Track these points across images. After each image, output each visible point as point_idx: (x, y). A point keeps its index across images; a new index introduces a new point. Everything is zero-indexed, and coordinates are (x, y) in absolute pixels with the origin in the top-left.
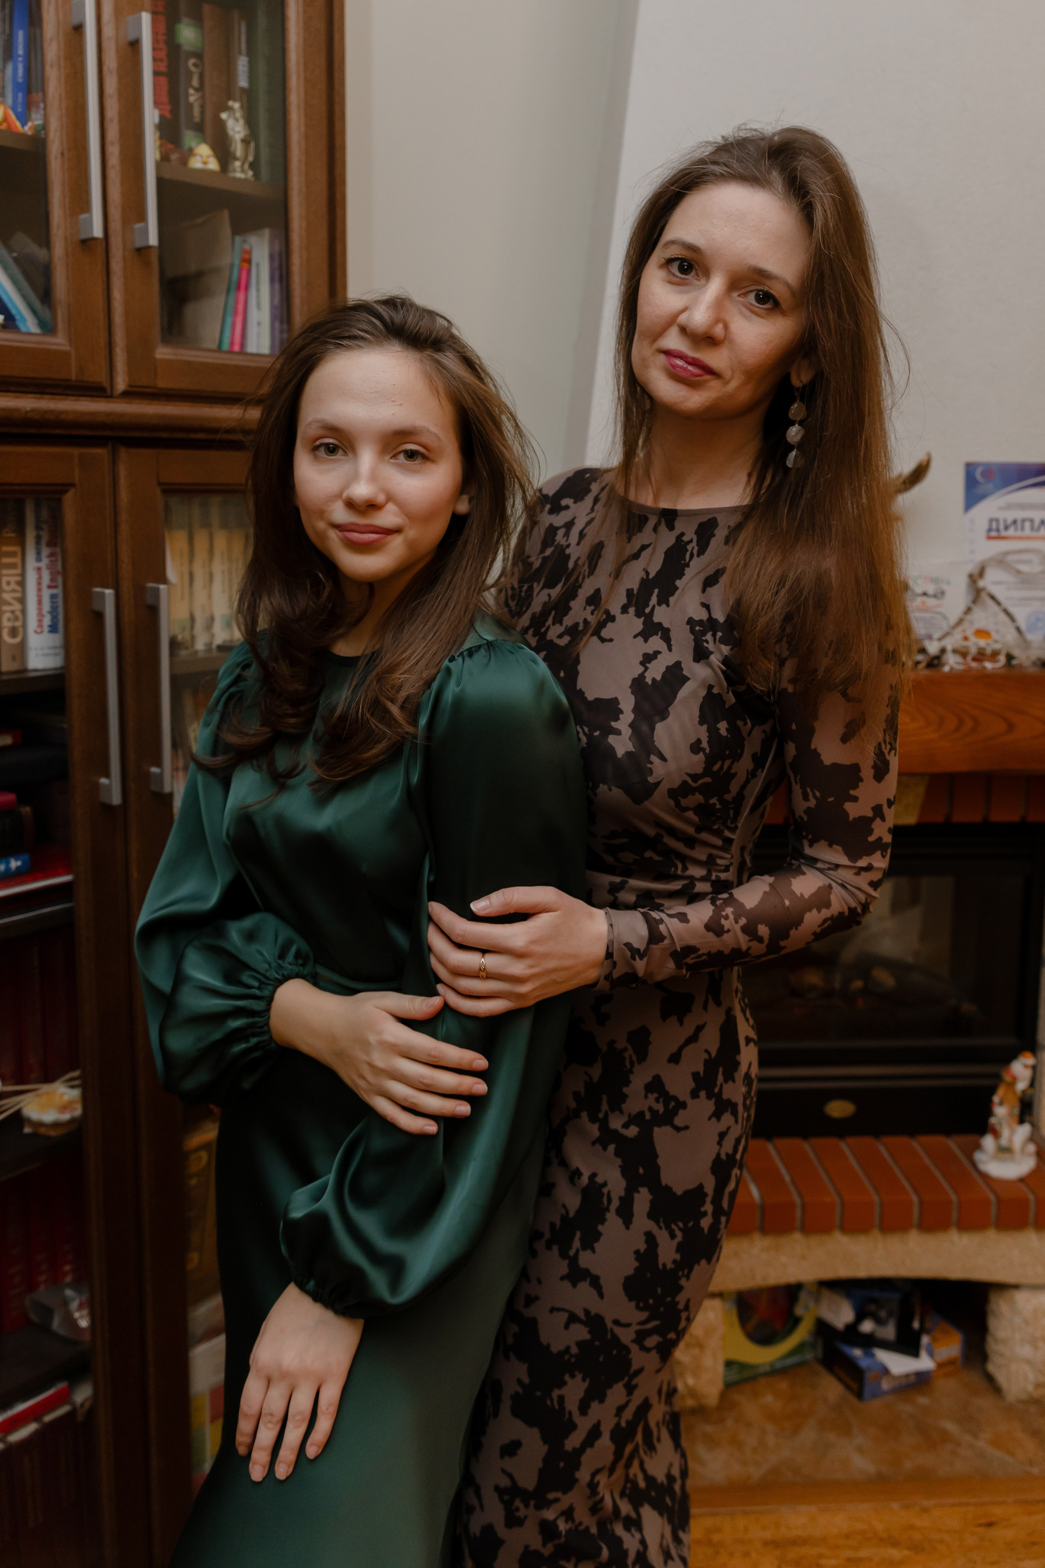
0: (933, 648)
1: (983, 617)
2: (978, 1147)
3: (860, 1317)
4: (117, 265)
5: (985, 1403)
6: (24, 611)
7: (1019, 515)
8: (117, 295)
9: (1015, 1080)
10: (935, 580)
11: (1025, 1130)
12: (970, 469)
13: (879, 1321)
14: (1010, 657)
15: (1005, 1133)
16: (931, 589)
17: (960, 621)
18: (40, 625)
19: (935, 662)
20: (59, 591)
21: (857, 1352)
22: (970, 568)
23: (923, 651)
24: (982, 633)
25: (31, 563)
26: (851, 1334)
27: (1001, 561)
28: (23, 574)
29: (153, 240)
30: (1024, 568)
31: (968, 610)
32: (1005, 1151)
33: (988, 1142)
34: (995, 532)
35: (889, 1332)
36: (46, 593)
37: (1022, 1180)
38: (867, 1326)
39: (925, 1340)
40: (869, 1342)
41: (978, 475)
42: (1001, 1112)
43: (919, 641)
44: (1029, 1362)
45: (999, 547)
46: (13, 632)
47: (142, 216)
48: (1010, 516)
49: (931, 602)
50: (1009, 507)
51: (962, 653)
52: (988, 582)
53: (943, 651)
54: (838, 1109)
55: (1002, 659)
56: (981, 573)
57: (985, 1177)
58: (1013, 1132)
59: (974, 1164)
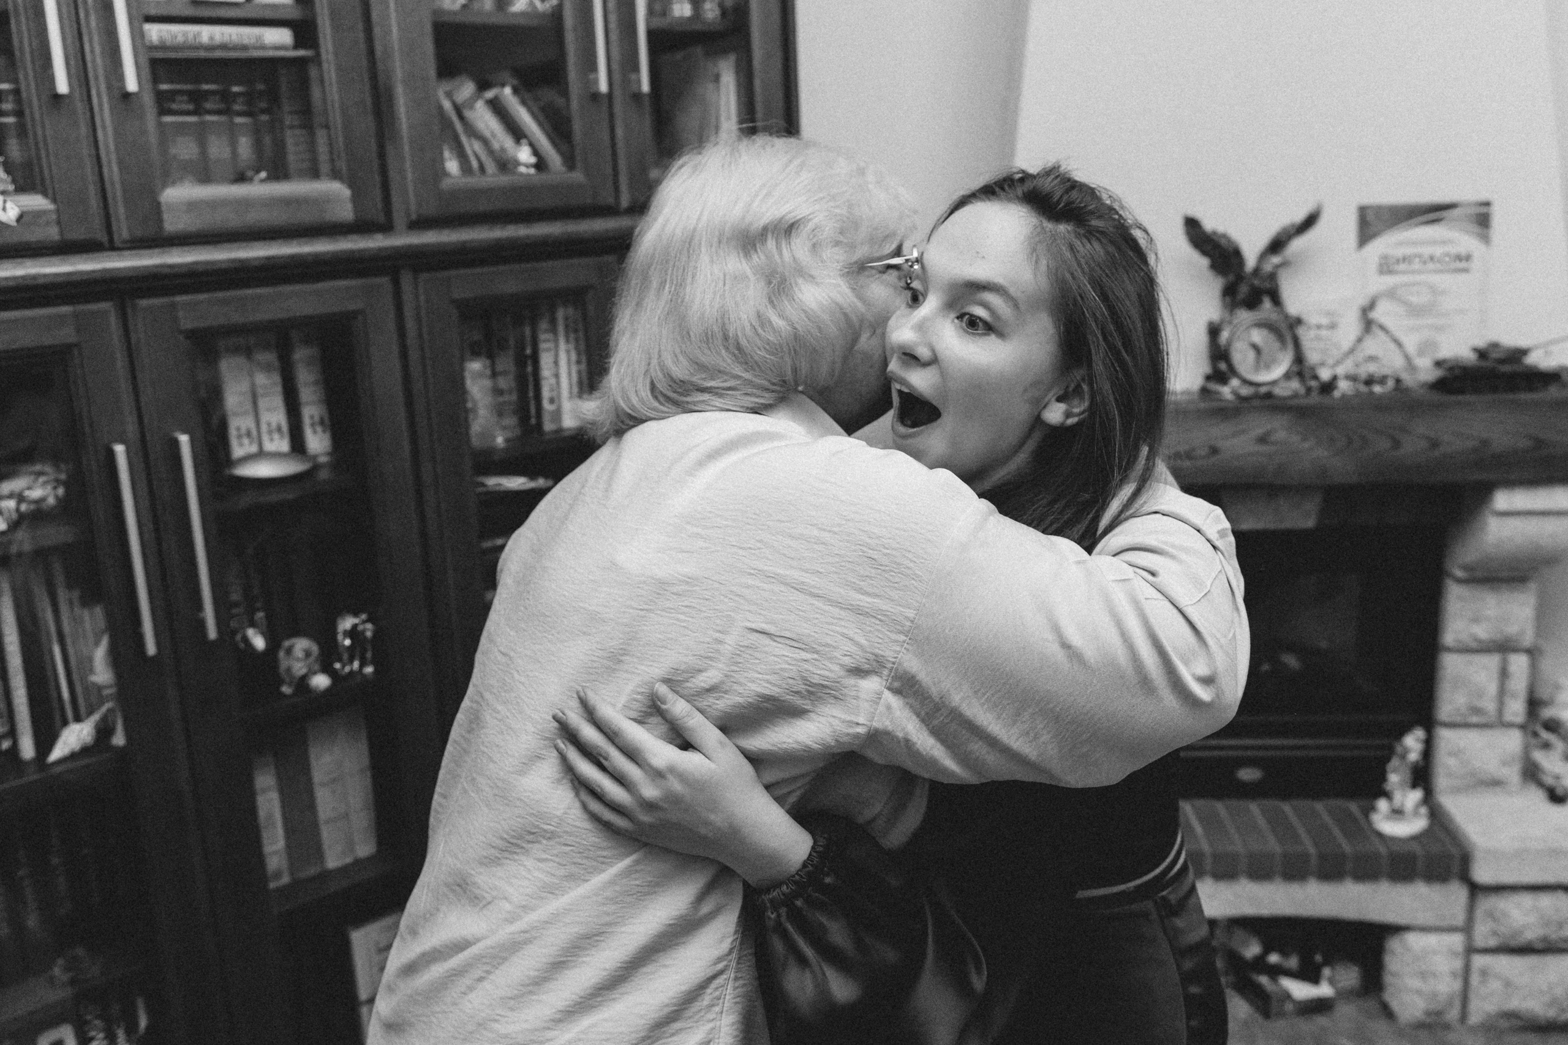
0: (1325, 375)
1: (1375, 345)
2: (1373, 808)
3: (1267, 950)
4: (618, 108)
5: (1380, 1026)
6: (558, 383)
7: (1408, 251)
8: (620, 132)
9: (1406, 751)
10: (1328, 314)
11: (1416, 795)
12: (1363, 211)
13: (1284, 954)
14: (1398, 381)
15: (1398, 797)
16: (1324, 321)
17: (1352, 351)
18: (571, 393)
19: (1328, 387)
20: (583, 366)
21: (1264, 980)
22: (1363, 301)
23: (1316, 377)
24: (1372, 359)
25: (563, 346)
26: (1260, 964)
27: (1391, 294)
28: (557, 356)
29: (646, 87)
30: (1414, 299)
31: (1360, 340)
32: (1397, 813)
33: (1382, 805)
34: (1386, 267)
35: (1293, 962)
36: (574, 369)
37: (1415, 838)
38: (1274, 958)
39: (1326, 972)
40: (1275, 972)
41: (1370, 217)
42: (1394, 779)
43: (1313, 369)
44: (1419, 992)
45: (1389, 281)
46: (552, 401)
47: (636, 68)
48: (1400, 252)
49: (1324, 333)
50: (1401, 244)
51: (1352, 378)
52: (1379, 314)
53: (1335, 378)
54: (1248, 774)
55: (1391, 384)
56: (1372, 305)
57: (1380, 835)
58: (1404, 796)
59: (1370, 823)
